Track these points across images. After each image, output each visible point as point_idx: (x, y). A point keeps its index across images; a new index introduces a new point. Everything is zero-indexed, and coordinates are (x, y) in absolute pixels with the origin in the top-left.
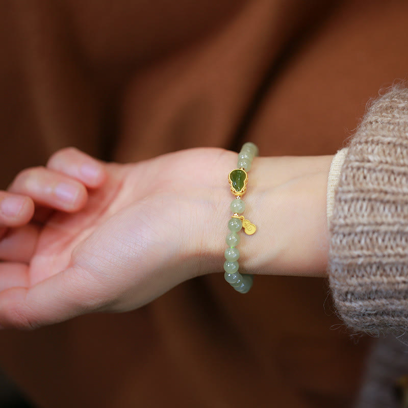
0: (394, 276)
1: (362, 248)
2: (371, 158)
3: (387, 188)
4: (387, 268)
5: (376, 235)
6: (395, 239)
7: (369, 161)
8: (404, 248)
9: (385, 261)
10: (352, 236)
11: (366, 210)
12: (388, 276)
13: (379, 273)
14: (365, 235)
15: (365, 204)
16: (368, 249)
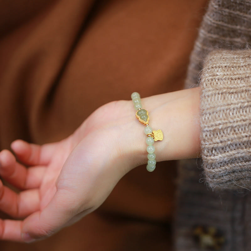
0: (241, 133)
1: (221, 120)
2: (218, 73)
3: (230, 86)
4: (236, 129)
5: (228, 111)
6: (239, 112)
7: (217, 75)
8: (245, 116)
9: (235, 125)
10: (215, 113)
11: (221, 99)
12: (236, 134)
13: (231, 133)
14: (222, 112)
15: (220, 96)
16: (224, 119)
